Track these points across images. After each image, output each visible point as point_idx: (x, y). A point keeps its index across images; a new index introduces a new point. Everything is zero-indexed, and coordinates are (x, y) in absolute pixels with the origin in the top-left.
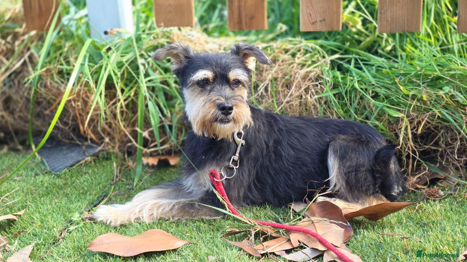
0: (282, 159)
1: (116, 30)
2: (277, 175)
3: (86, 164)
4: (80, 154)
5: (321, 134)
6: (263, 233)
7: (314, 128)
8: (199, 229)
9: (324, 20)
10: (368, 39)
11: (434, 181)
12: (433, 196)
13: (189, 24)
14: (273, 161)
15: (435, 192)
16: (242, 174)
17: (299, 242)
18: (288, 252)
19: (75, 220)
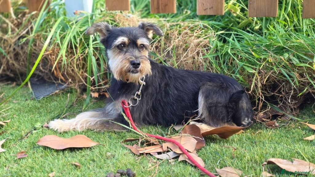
0: (169, 96)
1: (79, 11)
2: (166, 106)
3: (57, 95)
4: (54, 89)
5: (198, 81)
6: (147, 141)
7: (194, 77)
8: (110, 137)
9: (212, 8)
10: (244, 21)
11: (275, 117)
12: (272, 126)
13: (126, 9)
14: (163, 97)
15: (273, 124)
16: (142, 103)
17: (168, 148)
18: (159, 153)
19: (37, 127)
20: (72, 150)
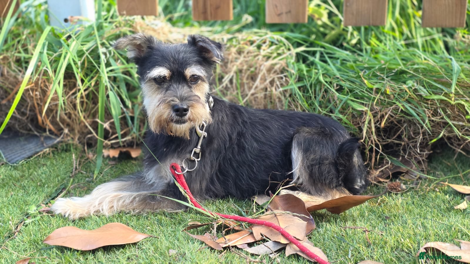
0: (245, 152)
1: (76, 17)
2: (240, 168)
3: (45, 156)
4: (38, 146)
5: (286, 126)
6: (226, 227)
7: (279, 120)
8: (160, 222)
9: (290, 12)
10: (333, 32)
11: (396, 175)
12: (395, 189)
13: (153, 13)
14: (236, 154)
15: (398, 186)
16: (204, 166)
17: (262, 235)
18: (250, 245)
19: (32, 212)
20: (107, 249)
